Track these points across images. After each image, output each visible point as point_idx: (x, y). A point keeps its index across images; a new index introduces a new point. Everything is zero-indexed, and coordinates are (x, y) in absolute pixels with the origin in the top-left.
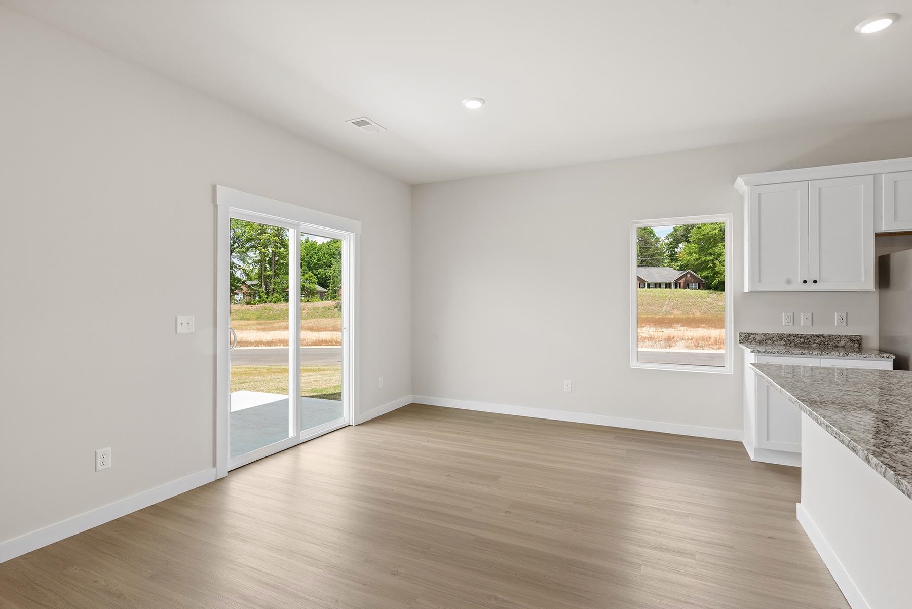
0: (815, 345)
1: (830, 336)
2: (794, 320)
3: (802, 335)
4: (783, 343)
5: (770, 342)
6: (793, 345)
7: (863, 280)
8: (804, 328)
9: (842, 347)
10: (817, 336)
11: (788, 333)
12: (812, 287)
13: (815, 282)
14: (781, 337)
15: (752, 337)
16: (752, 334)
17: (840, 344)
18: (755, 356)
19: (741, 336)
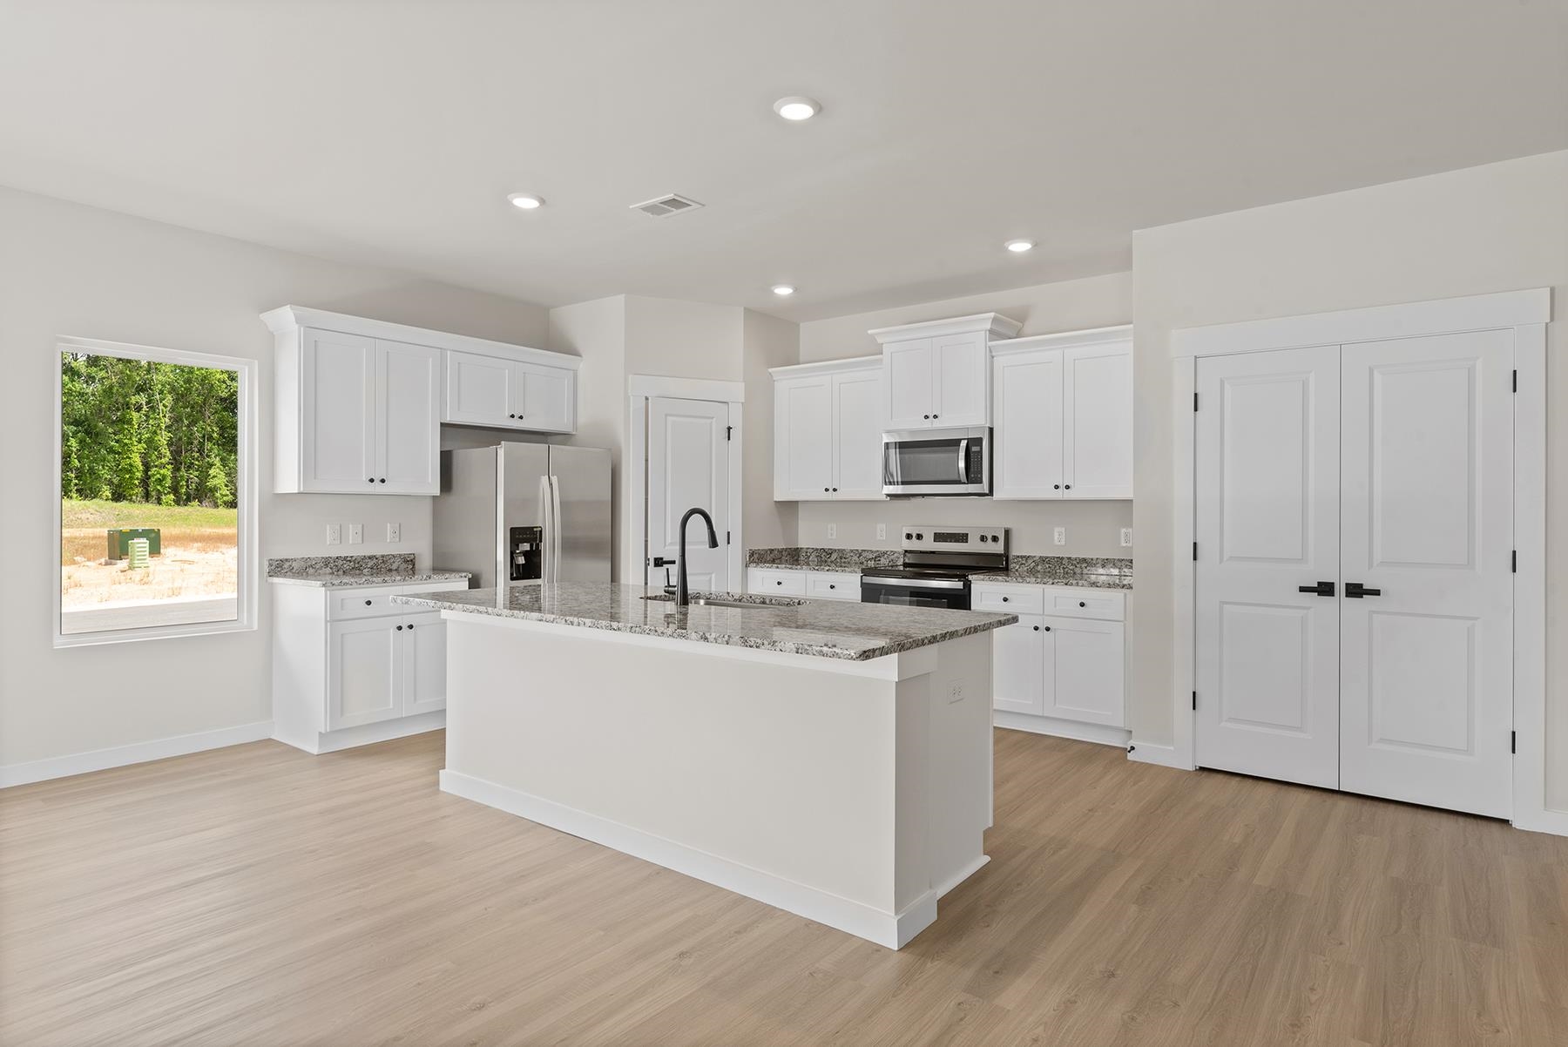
0: (367, 570)
1: (383, 556)
2: (341, 537)
3: (352, 557)
4: (328, 570)
5: (311, 571)
6: (341, 572)
7: (430, 481)
8: (354, 547)
9: (396, 570)
10: (370, 558)
11: (334, 555)
12: (378, 488)
13: (383, 481)
14: (327, 562)
15: (288, 564)
16: (287, 560)
17: (394, 567)
18: (326, 591)
19: (271, 565)
